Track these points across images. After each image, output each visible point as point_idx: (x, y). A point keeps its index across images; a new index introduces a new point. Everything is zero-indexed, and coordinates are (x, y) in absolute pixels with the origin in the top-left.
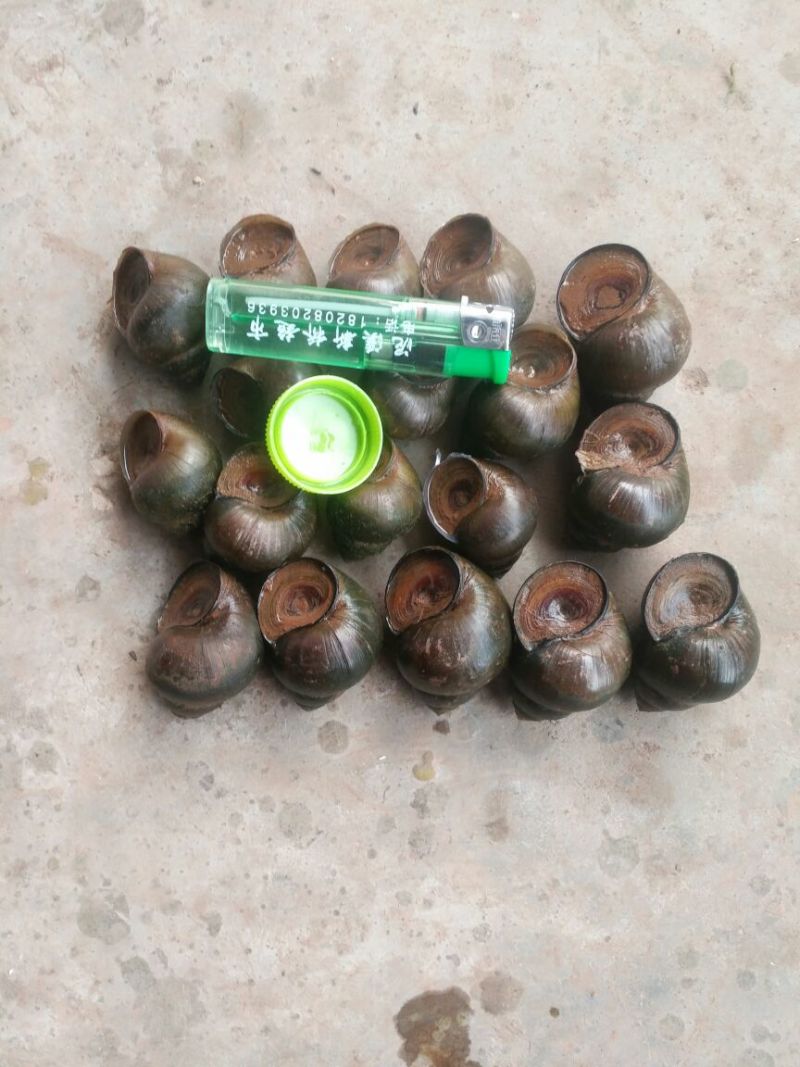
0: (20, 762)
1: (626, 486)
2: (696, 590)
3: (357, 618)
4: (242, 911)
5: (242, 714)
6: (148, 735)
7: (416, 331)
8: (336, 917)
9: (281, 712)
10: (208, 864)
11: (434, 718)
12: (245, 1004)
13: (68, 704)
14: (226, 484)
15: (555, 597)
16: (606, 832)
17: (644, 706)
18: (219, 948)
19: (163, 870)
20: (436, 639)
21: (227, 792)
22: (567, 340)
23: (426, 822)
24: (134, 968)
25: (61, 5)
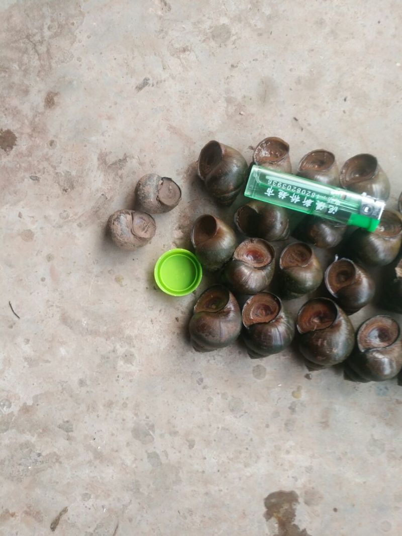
0: (118, 357)
3: (286, 323)
4: (205, 441)
5: (220, 354)
6: (177, 356)
7: (341, 204)
8: (247, 451)
9: (238, 357)
10: (194, 417)
11: (307, 371)
12: (199, 481)
13: (144, 336)
14: (238, 254)
15: (377, 330)
17: (401, 383)
18: (192, 455)
19: (173, 417)
20: (324, 340)
21: (208, 387)
23: (294, 416)
24: (153, 456)
25: (194, 24)
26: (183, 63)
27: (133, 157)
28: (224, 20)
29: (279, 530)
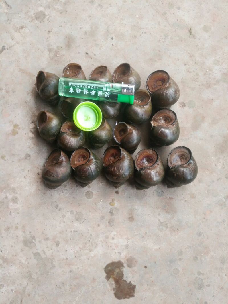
0: (9, 201)
1: (163, 130)
2: (181, 156)
3: (95, 162)
4: (65, 240)
5: (66, 189)
6: (42, 195)
7: (111, 90)
8: (89, 242)
9: (76, 188)
10: (56, 228)
12: (65, 265)
13: (22, 186)
14: (63, 129)
15: (145, 157)
16: (159, 220)
17: (169, 187)
18: (59, 250)
19: (45, 229)
20: (115, 167)
21: (62, 209)
22: (148, 94)
23: (113, 217)
24: (37, 255)
25: (25, 13)
26: (22, 35)
27: (3, 89)
28: (41, 9)
29: (115, 285)
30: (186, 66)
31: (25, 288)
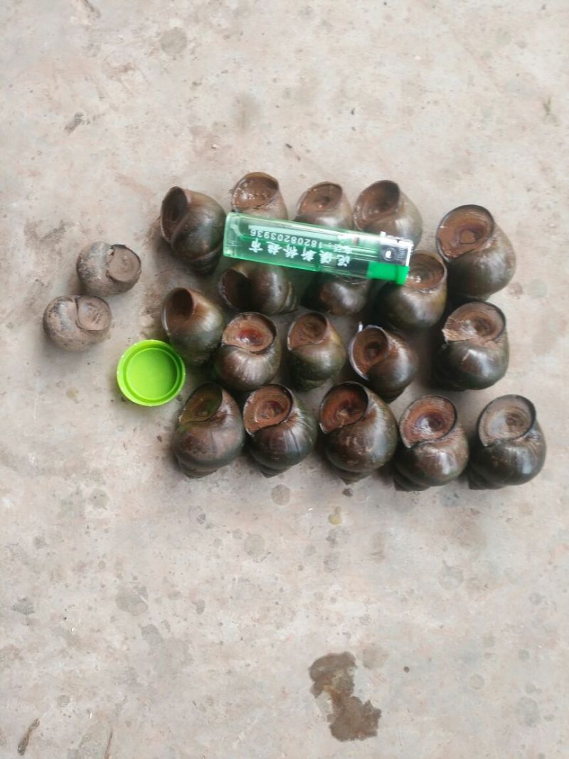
0: (84, 501)
1: (473, 352)
2: (510, 417)
3: (303, 422)
4: (218, 600)
5: (225, 477)
6: (166, 489)
7: (353, 252)
8: (277, 606)
9: (249, 478)
10: (198, 570)
11: (344, 486)
12: (217, 656)
13: (117, 467)
14: (228, 337)
15: (426, 416)
16: (444, 562)
17: (473, 486)
18: (203, 622)
19: (170, 572)
20: (353, 437)
21: (213, 525)
22: (441, 262)
23: (335, 550)
24: (149, 631)
25: (134, 32)
26: (125, 88)
27: (73, 224)
28: (175, 23)
29: (333, 707)
30: (531, 193)
31: (119, 706)
